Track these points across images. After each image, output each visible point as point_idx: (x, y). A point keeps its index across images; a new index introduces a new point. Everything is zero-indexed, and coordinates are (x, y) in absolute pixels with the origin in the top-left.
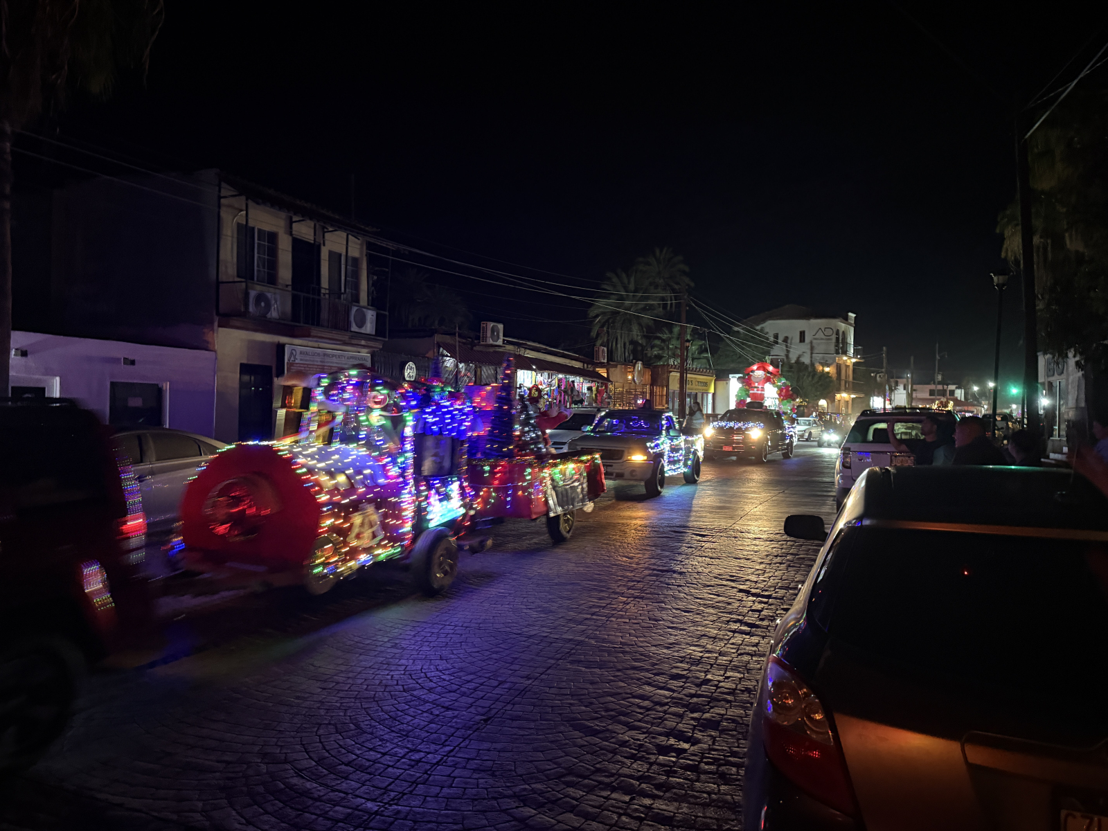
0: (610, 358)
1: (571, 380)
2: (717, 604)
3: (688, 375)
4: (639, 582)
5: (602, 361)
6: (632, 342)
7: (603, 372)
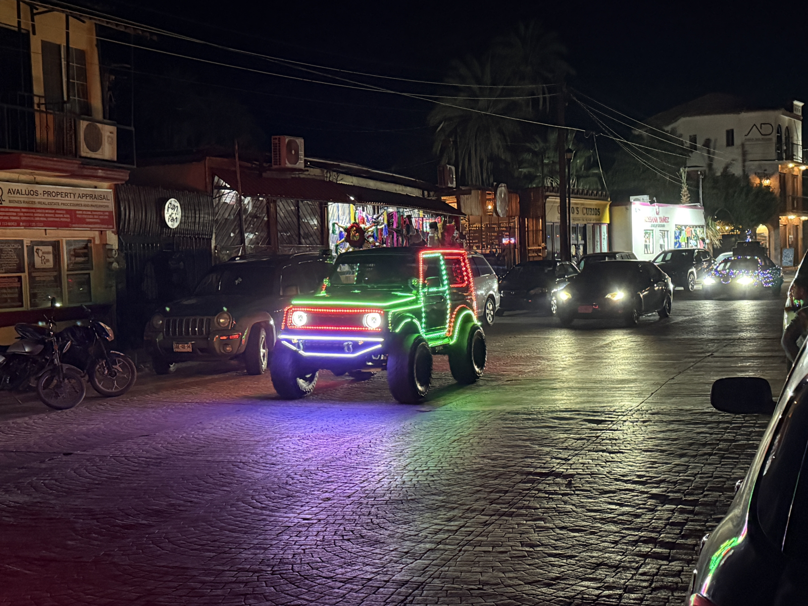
0: (461, 181)
1: (406, 214)
2: (620, 517)
3: (573, 201)
4: (506, 492)
5: (450, 185)
6: (492, 158)
7: (451, 201)
